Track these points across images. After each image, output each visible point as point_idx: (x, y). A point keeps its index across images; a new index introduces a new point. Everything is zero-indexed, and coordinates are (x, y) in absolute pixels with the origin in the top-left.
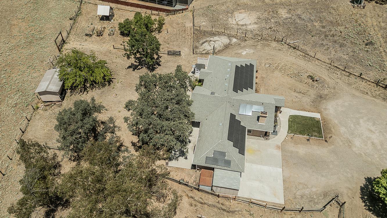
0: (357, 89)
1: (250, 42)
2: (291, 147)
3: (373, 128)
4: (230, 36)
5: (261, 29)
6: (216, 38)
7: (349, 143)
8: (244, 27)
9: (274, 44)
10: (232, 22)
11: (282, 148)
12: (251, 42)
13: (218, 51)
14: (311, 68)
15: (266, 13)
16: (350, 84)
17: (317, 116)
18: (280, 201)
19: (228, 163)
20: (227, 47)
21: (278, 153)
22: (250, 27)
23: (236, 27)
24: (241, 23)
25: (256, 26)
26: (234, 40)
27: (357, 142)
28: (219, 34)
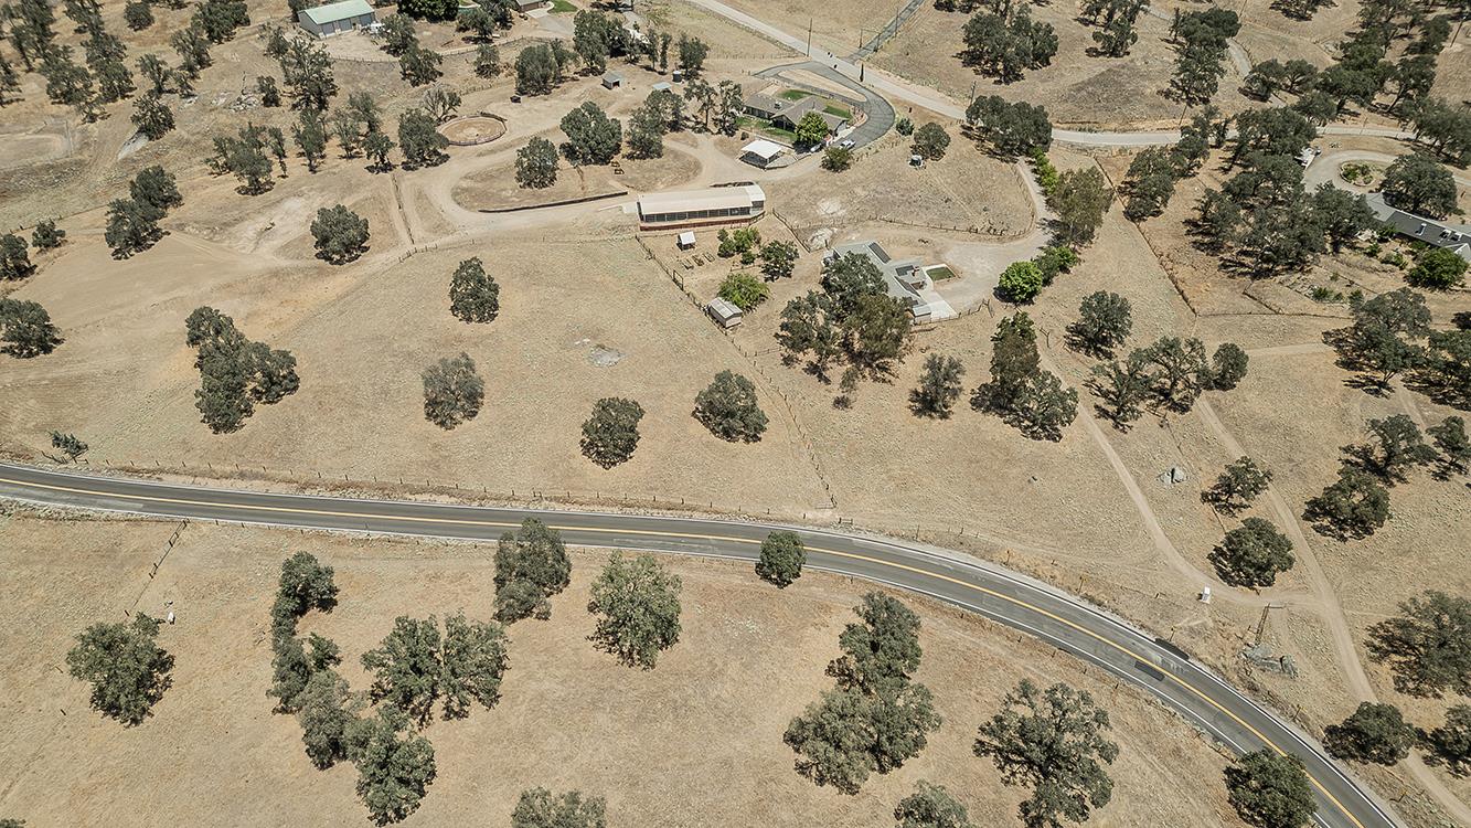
0: (957, 239)
4: (829, 227)
5: (851, 213)
6: (820, 232)
7: (974, 274)
8: (835, 215)
9: (871, 223)
10: (821, 213)
12: (849, 227)
14: (916, 234)
16: (951, 238)
17: (944, 265)
18: (954, 314)
19: (916, 302)
22: (839, 214)
23: (828, 217)
24: (829, 212)
25: (844, 211)
26: (836, 229)
27: (978, 272)
28: (820, 227)
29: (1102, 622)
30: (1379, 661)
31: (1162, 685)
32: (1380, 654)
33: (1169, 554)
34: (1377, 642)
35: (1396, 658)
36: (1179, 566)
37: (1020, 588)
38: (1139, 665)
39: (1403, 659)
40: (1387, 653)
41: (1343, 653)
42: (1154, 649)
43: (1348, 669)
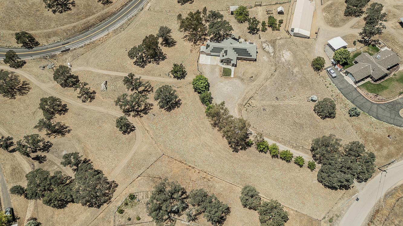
1: (273, 60)
2: (217, 67)
3: (229, 90)
4: (274, 52)
6: (271, 47)
8: (282, 57)
10: (284, 51)
11: (217, 65)
13: (265, 50)
15: (294, 63)
17: (232, 76)
20: (268, 53)
21: (215, 64)
22: (283, 59)
23: (281, 53)
24: (284, 55)
25: (284, 61)
26: (272, 54)
28: (274, 48)
29: (82, 42)
30: (24, 82)
31: (62, 44)
32: (25, 84)
33: (85, 68)
34: (27, 86)
35: (21, 85)
36: (81, 67)
37: (101, 33)
38: (69, 43)
39: (19, 86)
40: (23, 85)
41: (33, 78)
42: (68, 47)
43: (29, 75)
